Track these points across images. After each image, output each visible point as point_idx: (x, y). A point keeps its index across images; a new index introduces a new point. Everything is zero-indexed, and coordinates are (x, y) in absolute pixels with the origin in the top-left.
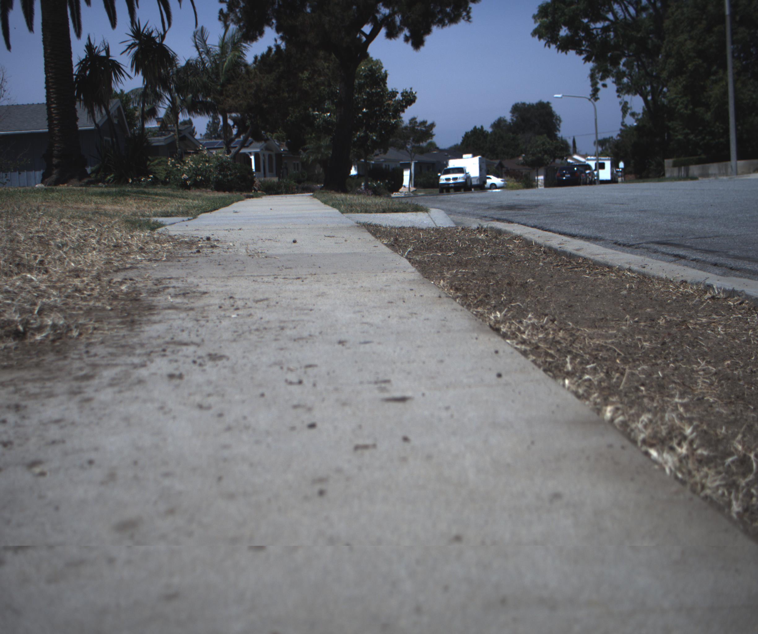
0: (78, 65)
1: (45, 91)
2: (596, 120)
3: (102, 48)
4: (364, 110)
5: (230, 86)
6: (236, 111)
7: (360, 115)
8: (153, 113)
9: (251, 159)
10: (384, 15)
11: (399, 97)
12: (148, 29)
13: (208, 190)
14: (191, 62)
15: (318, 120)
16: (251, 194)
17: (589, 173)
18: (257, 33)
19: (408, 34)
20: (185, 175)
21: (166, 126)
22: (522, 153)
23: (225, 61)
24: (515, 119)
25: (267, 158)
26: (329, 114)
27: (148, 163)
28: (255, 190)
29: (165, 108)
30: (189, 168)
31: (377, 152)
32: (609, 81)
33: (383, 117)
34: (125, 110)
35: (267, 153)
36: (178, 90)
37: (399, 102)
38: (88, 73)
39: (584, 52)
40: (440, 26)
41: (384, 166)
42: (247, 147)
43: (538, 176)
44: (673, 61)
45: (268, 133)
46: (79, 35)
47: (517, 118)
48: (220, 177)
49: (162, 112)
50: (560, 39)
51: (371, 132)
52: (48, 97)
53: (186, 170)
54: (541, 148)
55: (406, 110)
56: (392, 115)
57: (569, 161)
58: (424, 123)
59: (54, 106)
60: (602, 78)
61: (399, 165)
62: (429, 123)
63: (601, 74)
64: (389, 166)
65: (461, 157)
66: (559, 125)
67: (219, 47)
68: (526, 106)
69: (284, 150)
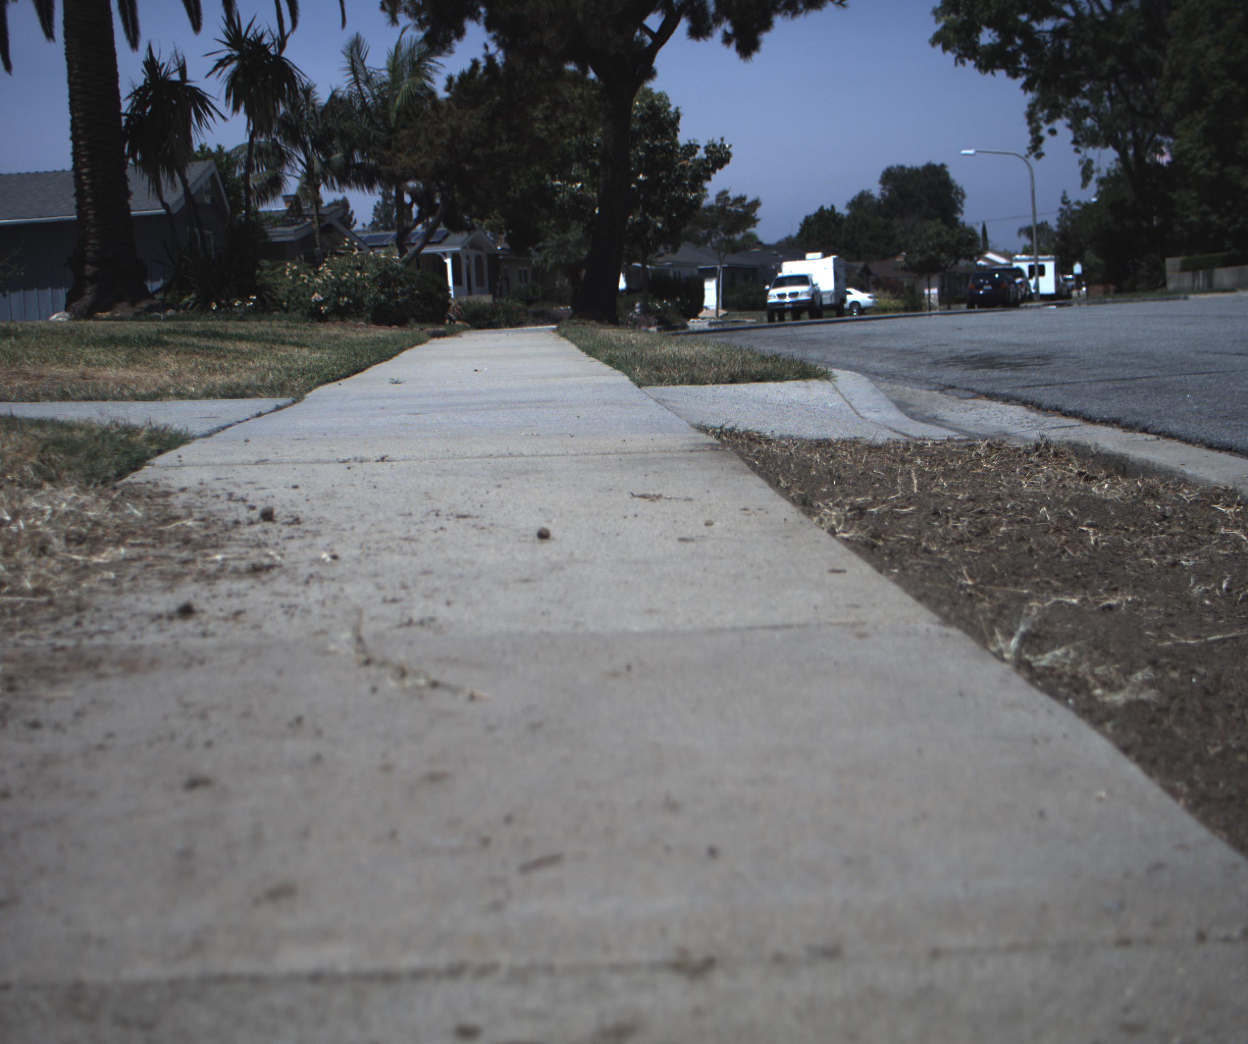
0: (129, 97)
1: (71, 143)
2: (1033, 192)
3: (173, 66)
4: (641, 176)
5: (404, 132)
6: (417, 178)
7: (633, 186)
8: (274, 184)
9: (445, 264)
11: (701, 154)
12: (255, 31)
13: (361, 323)
14: (340, 94)
15: (561, 195)
16: (442, 329)
17: (1021, 283)
18: (453, 33)
19: (729, 30)
20: (316, 295)
21: (300, 209)
22: (901, 250)
23: (397, 95)
24: (887, 194)
25: (473, 261)
26: (579, 185)
27: (258, 272)
28: (451, 319)
29: (297, 178)
30: (325, 281)
31: (661, 249)
32: (1061, 124)
33: (673, 189)
34: (224, 181)
35: (473, 253)
36: (318, 145)
37: (701, 163)
38: (148, 110)
39: (1020, 73)
40: (790, 14)
41: (671, 274)
42: (439, 243)
43: (929, 288)
44: (1185, 85)
45: (475, 220)
46: (134, 44)
47: (890, 191)
48: (382, 297)
49: (292, 185)
50: (980, 51)
51: (654, 216)
52: (76, 155)
53: (319, 285)
54: (936, 242)
55: (713, 176)
56: (689, 184)
57: (981, 262)
58: (741, 200)
59: (86, 170)
60: (1049, 120)
61: (696, 273)
62: (749, 200)
63: (1046, 112)
64: (679, 273)
65: (803, 258)
66: (961, 202)
67: (389, 70)
68: (906, 171)
69: (502, 249)
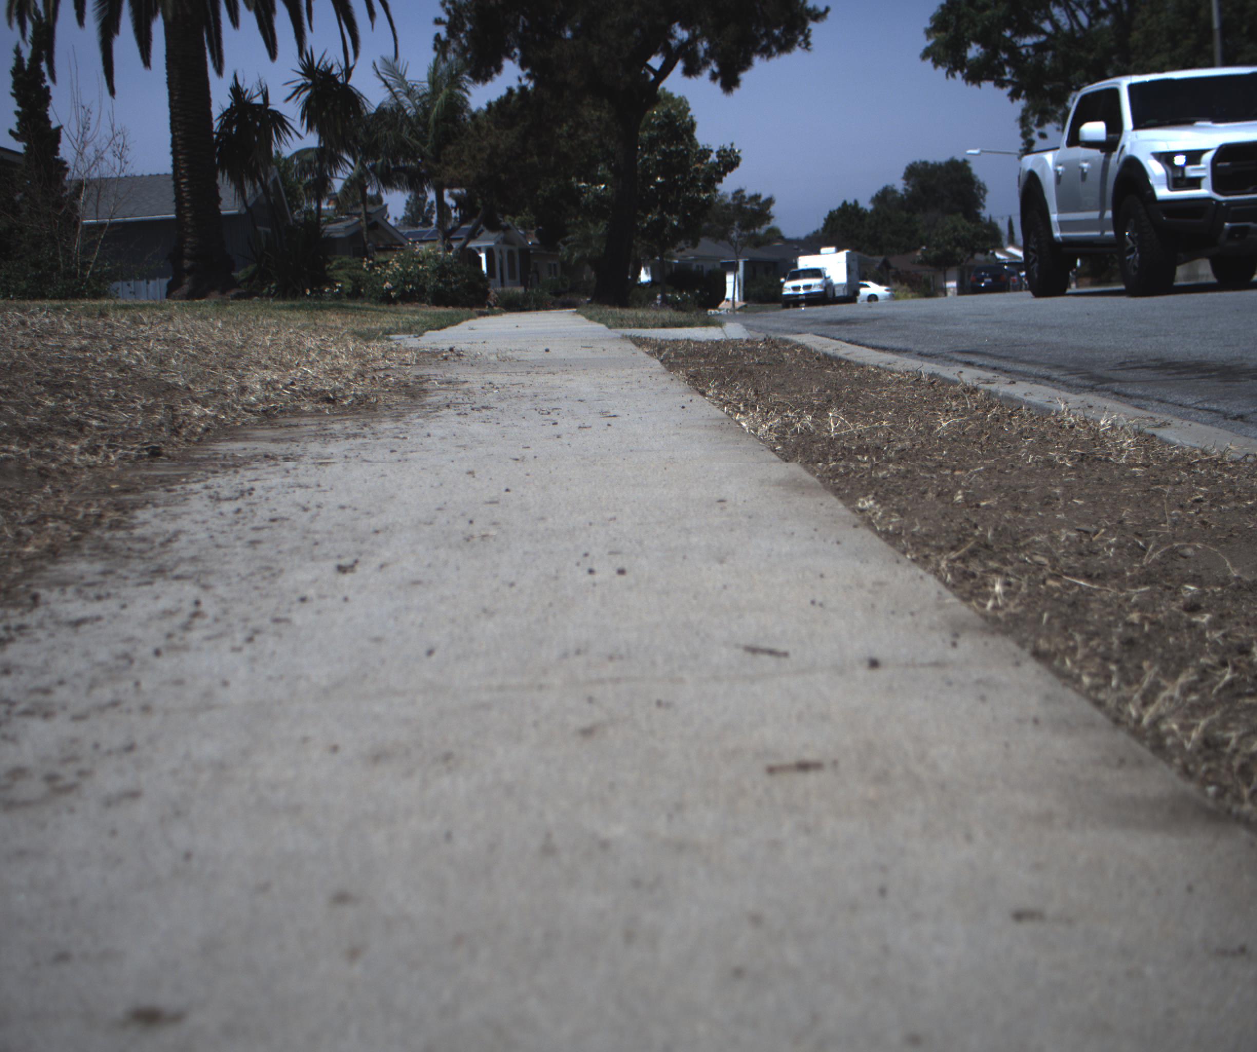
0: (220, 117)
1: (171, 158)
3: (255, 92)
4: (659, 179)
5: (450, 148)
6: (460, 186)
7: (652, 187)
8: (324, 186)
9: (480, 259)
10: (681, 41)
11: (713, 158)
12: (326, 63)
14: (384, 106)
15: (586, 196)
16: (484, 310)
18: (493, 69)
19: (716, 69)
20: (388, 283)
21: (344, 207)
22: (922, 244)
23: (435, 105)
24: (910, 189)
25: (505, 255)
26: (603, 186)
27: (327, 265)
28: (490, 306)
29: (342, 179)
30: (394, 272)
31: (681, 244)
32: (1050, 128)
33: (687, 190)
34: (284, 184)
35: (506, 248)
36: (365, 150)
37: (714, 166)
38: (234, 130)
39: (1006, 83)
40: (765, 56)
41: (694, 267)
42: (478, 239)
43: (945, 281)
45: (508, 217)
46: (219, 72)
47: (913, 186)
48: (440, 285)
49: (338, 185)
50: (968, 64)
51: (670, 214)
52: (175, 166)
53: (390, 275)
54: (952, 236)
55: (724, 179)
56: (703, 186)
57: (999, 255)
58: (756, 198)
59: (184, 180)
60: (1040, 124)
61: (718, 266)
62: (764, 197)
63: (1037, 116)
64: (702, 267)
65: (817, 252)
66: (983, 197)
67: (429, 82)
68: (929, 167)
69: (533, 244)
